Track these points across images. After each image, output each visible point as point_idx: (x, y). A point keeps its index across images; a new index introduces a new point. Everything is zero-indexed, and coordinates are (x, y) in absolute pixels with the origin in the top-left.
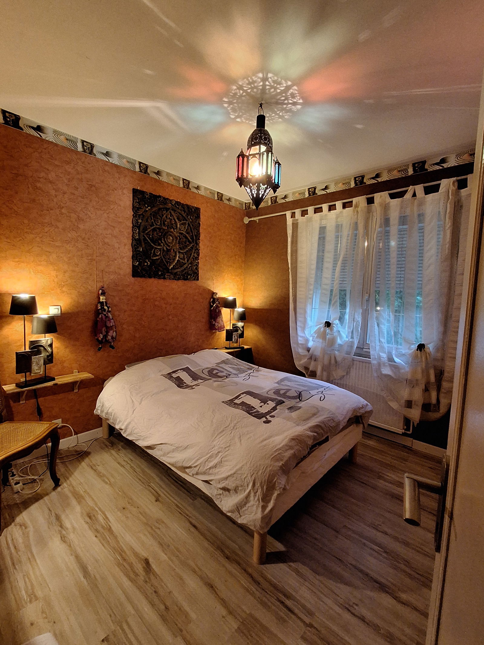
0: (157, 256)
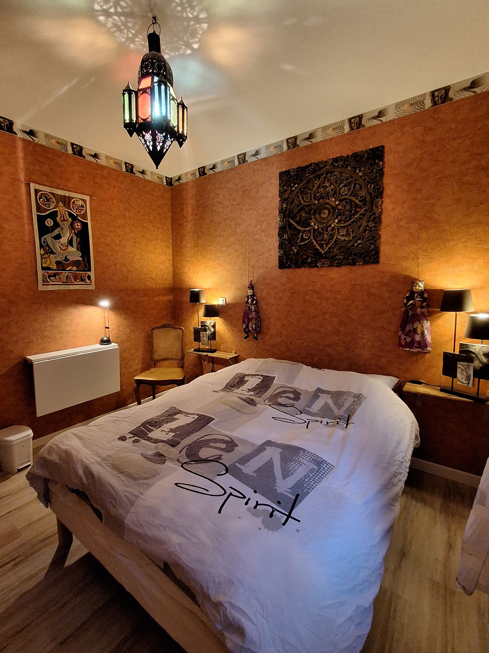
0: (306, 240)
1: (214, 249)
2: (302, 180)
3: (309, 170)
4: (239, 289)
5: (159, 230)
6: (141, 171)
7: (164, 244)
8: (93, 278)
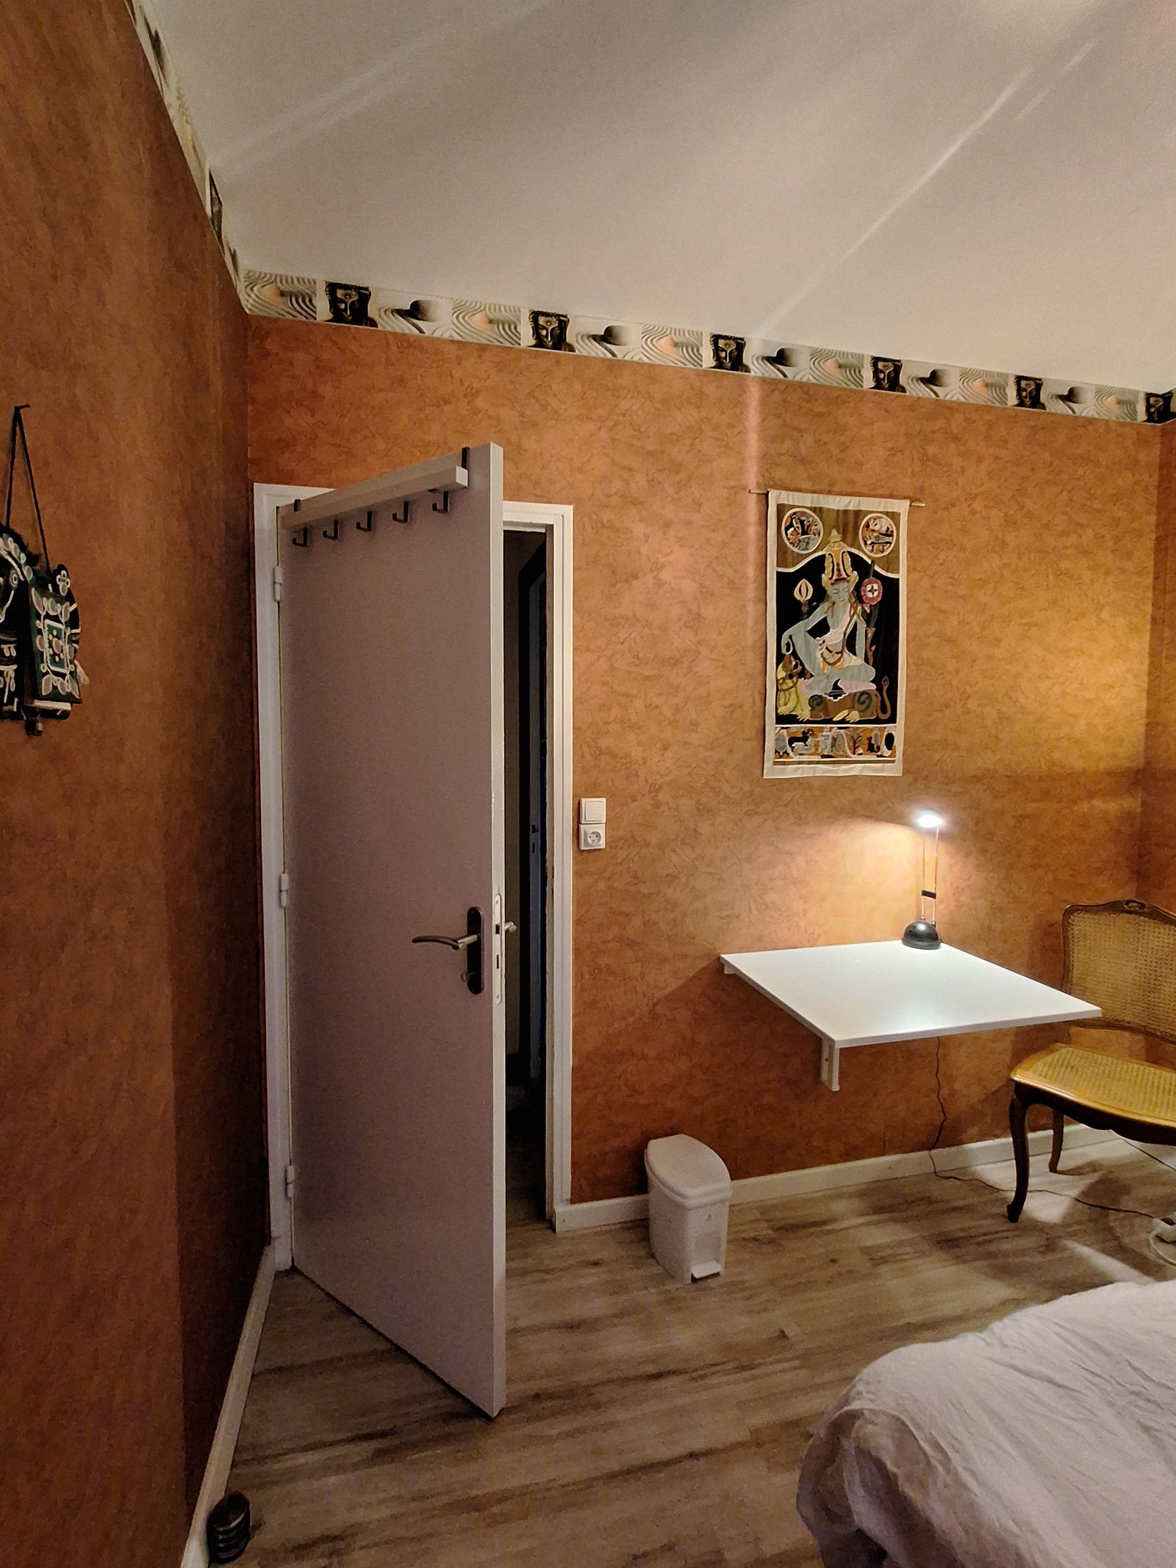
5: (1110, 579)
6: (1066, 393)
7: (1121, 622)
8: (899, 743)
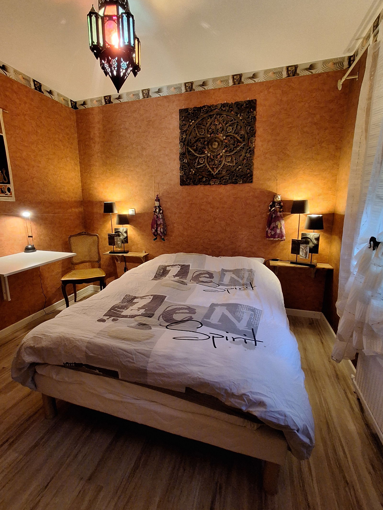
0: (201, 164)
1: (122, 168)
2: (197, 118)
3: (203, 110)
4: (147, 201)
5: (68, 149)
6: (49, 91)
7: (73, 162)
8: (12, 190)
